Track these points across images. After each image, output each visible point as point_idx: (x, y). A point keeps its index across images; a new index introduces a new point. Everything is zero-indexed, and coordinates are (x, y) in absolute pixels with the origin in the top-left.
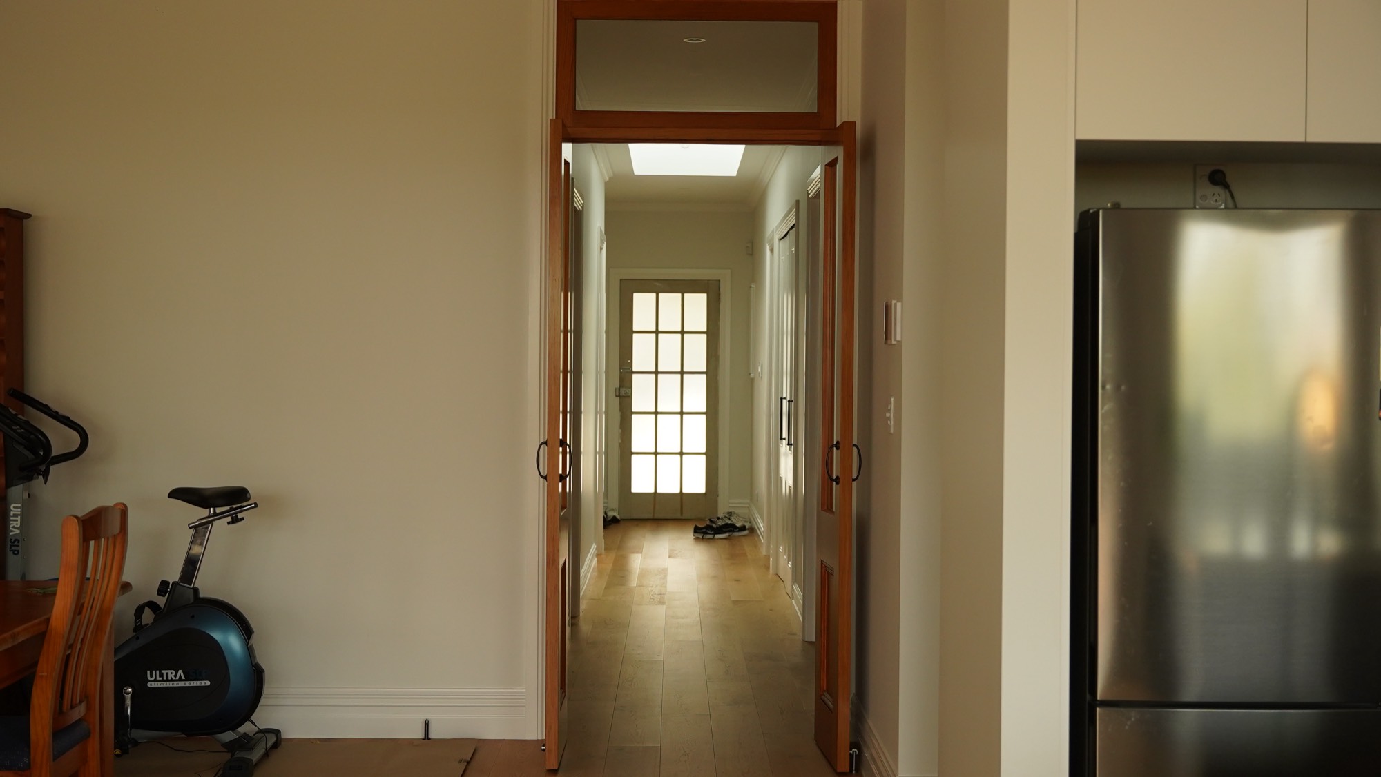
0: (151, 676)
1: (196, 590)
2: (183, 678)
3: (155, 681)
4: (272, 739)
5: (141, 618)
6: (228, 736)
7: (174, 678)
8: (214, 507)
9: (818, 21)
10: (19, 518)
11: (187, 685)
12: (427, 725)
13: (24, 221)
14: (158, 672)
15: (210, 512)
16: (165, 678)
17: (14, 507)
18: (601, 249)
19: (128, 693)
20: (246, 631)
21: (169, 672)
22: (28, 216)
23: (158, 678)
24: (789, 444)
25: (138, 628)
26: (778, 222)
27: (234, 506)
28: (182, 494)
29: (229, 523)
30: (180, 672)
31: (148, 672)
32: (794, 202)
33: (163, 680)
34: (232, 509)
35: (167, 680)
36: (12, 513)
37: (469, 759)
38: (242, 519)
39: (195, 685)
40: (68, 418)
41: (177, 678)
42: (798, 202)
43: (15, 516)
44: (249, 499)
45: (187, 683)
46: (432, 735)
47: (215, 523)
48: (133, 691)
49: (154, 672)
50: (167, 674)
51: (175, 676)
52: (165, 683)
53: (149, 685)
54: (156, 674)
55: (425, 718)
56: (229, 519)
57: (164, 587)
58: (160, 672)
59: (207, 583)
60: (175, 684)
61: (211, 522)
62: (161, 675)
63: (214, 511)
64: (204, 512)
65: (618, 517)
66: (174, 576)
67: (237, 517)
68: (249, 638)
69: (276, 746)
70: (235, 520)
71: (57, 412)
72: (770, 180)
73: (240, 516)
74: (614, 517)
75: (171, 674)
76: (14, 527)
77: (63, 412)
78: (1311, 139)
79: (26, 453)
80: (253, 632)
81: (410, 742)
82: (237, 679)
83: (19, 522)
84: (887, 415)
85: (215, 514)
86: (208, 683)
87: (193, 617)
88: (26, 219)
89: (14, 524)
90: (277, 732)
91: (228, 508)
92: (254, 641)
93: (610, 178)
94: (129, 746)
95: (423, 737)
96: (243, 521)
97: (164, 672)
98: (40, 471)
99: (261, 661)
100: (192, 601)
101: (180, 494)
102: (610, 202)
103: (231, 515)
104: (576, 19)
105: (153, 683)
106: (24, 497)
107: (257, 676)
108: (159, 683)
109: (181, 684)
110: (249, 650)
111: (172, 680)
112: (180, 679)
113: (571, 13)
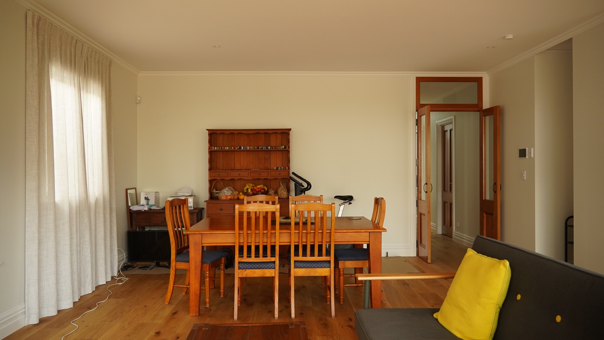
12: (387, 253)
29: (349, 204)
34: (349, 201)
38: (352, 203)
40: (305, 180)
44: (353, 198)
46: (389, 256)
71: (303, 178)
85: (345, 202)
101: (337, 197)
104: (420, 82)
113: (419, 80)
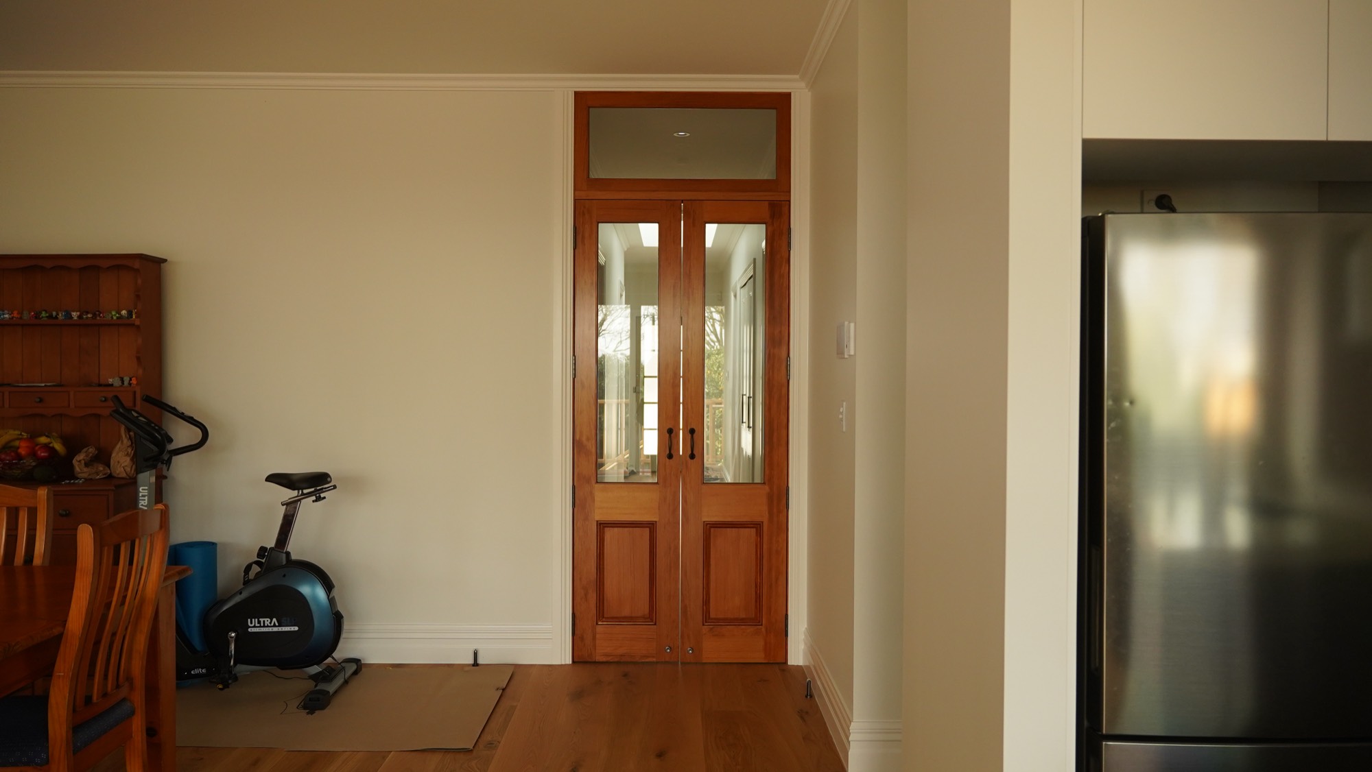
0: (251, 623)
1: (288, 554)
2: (277, 624)
3: (254, 626)
4: (354, 667)
5: (248, 574)
6: (315, 669)
7: (269, 625)
8: (302, 490)
9: (776, 109)
10: (146, 498)
11: (280, 630)
12: (476, 654)
13: (162, 264)
14: (256, 620)
15: (299, 492)
16: (262, 625)
17: (143, 490)
18: (621, 296)
19: (232, 637)
20: (328, 586)
21: (266, 620)
22: (165, 261)
23: (257, 625)
24: (749, 427)
25: (247, 582)
26: (739, 276)
27: (318, 488)
28: (277, 479)
29: (313, 501)
30: (274, 620)
31: (249, 620)
32: (752, 259)
33: (260, 627)
34: (316, 490)
35: (264, 626)
36: (141, 495)
37: (504, 687)
38: (324, 498)
39: (286, 630)
40: (192, 418)
41: (272, 624)
42: (755, 260)
43: (143, 496)
44: (330, 482)
45: (280, 628)
46: (480, 661)
47: (303, 501)
48: (236, 636)
49: (253, 620)
50: (264, 621)
51: (271, 623)
52: (262, 628)
53: (249, 630)
54: (255, 621)
55: (475, 648)
56: (314, 498)
57: (262, 550)
58: (258, 621)
59: (298, 547)
60: (270, 629)
61: (300, 500)
62: (259, 622)
63: (302, 492)
64: (295, 493)
65: (635, 471)
66: (271, 543)
67: (320, 496)
68: (330, 593)
69: (356, 673)
70: (319, 499)
71: (183, 413)
72: (734, 249)
73: (322, 495)
74: (633, 471)
75: (267, 621)
76: (142, 505)
77: (187, 413)
78: (1332, 138)
79: (152, 446)
80: (334, 587)
81: (462, 667)
82: (321, 623)
83: (146, 501)
84: (841, 416)
85: (303, 494)
86: (296, 628)
87: (284, 576)
88: (163, 262)
89: (142, 502)
90: (357, 661)
91: (313, 489)
92: (335, 593)
93: (628, 249)
94: (230, 682)
95: (473, 663)
96: (324, 500)
97: (262, 620)
98: (164, 460)
99: (340, 608)
100: (284, 562)
101: (275, 478)
102: (627, 266)
103: (315, 495)
104: (589, 107)
105: (253, 629)
106: (151, 481)
107: (338, 619)
108: (258, 629)
109: (275, 629)
110: (332, 601)
111: (268, 626)
112: (275, 626)
113: (585, 103)
